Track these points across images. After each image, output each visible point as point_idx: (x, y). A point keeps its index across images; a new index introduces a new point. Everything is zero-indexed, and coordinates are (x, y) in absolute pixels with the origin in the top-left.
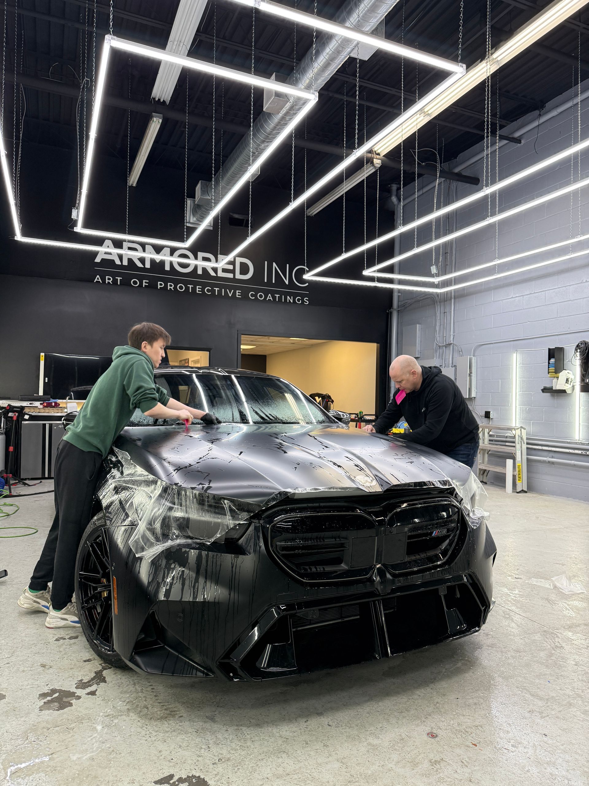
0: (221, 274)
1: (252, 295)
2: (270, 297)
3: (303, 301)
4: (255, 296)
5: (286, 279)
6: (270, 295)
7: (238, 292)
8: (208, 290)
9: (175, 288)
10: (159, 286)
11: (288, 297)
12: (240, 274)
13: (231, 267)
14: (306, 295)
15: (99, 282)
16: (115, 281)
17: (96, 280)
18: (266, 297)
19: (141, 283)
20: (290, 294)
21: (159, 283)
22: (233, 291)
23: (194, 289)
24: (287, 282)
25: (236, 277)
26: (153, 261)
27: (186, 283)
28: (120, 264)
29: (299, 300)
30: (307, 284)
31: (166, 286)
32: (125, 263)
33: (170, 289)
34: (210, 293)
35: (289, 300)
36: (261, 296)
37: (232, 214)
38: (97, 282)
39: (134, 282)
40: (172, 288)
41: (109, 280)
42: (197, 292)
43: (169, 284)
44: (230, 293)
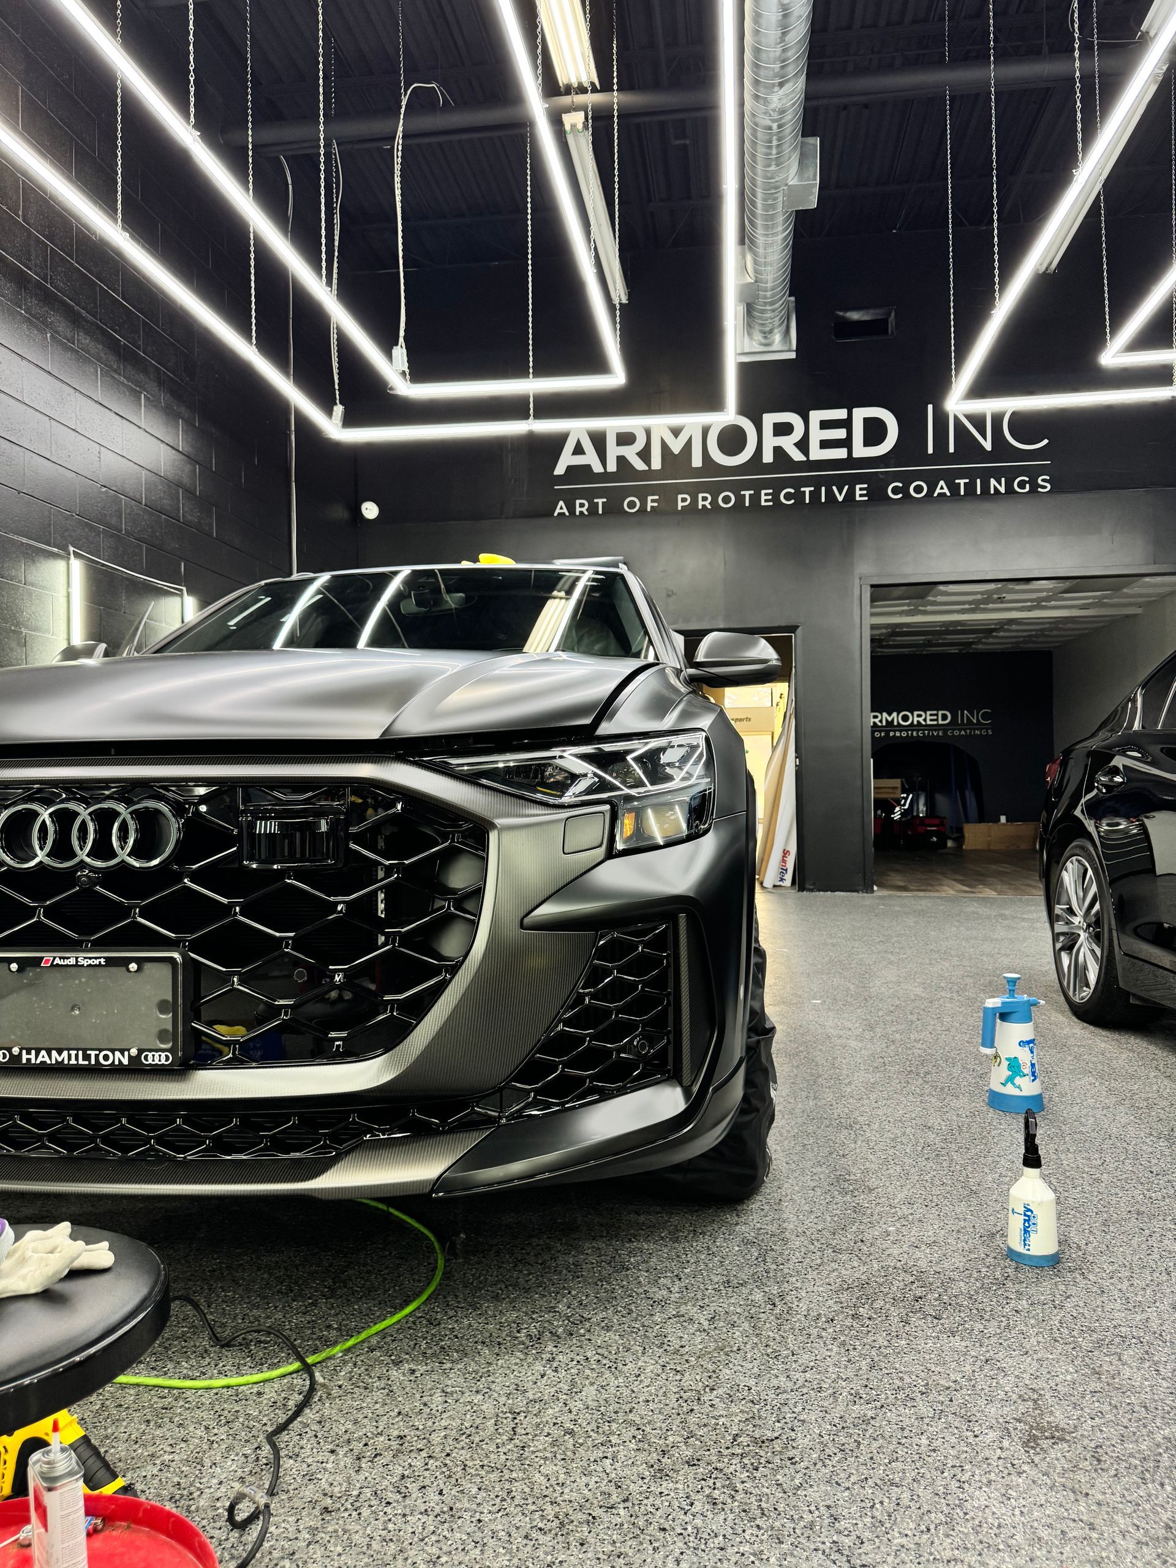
0: (817, 453)
1: (895, 491)
2: (942, 488)
3: (1035, 486)
4: (904, 490)
5: (985, 438)
6: (942, 483)
7: (861, 489)
8: (788, 496)
9: (714, 502)
10: (680, 505)
11: (993, 482)
12: (867, 443)
13: (841, 433)
14: (1042, 470)
15: (564, 513)
16: (593, 508)
17: (558, 511)
18: (932, 488)
19: (644, 503)
20: (997, 474)
21: (680, 497)
22: (846, 487)
23: (756, 498)
24: (988, 445)
25: (855, 455)
26: (667, 454)
27: (736, 487)
28: (602, 470)
29: (1022, 485)
30: (1046, 441)
31: (695, 500)
32: (612, 467)
33: (704, 506)
34: (793, 501)
35: (995, 487)
36: (918, 489)
37: (841, 314)
38: (559, 514)
39: (630, 504)
40: (707, 503)
41: (581, 506)
42: (763, 503)
43: (700, 496)
44: (840, 494)
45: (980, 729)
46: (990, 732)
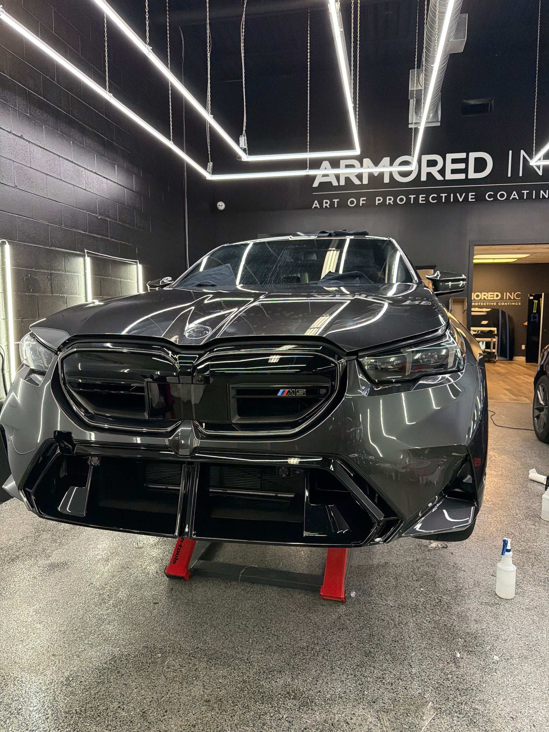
0: (449, 176)
2: (515, 195)
4: (494, 196)
5: (539, 169)
6: (515, 192)
7: (472, 195)
8: (433, 198)
9: (395, 201)
10: (377, 202)
11: (542, 192)
12: (476, 171)
13: (462, 166)
15: (317, 207)
16: (332, 204)
17: (314, 206)
18: (509, 196)
19: (358, 202)
20: (544, 188)
21: (377, 198)
22: (464, 194)
23: (416, 199)
24: (540, 172)
25: (469, 177)
26: (371, 176)
27: (407, 194)
28: (337, 184)
31: (385, 200)
32: (342, 183)
33: (389, 203)
34: (436, 201)
35: (543, 195)
36: (502, 196)
37: (465, 101)
38: (315, 207)
39: (352, 202)
40: (391, 202)
41: (326, 203)
42: (420, 202)
43: (388, 198)
44: (461, 198)
45: (515, 302)
46: (520, 304)
